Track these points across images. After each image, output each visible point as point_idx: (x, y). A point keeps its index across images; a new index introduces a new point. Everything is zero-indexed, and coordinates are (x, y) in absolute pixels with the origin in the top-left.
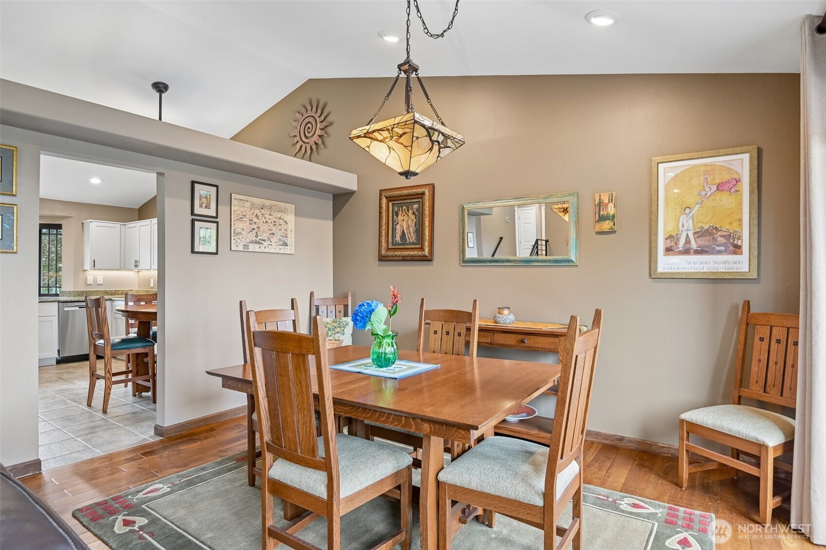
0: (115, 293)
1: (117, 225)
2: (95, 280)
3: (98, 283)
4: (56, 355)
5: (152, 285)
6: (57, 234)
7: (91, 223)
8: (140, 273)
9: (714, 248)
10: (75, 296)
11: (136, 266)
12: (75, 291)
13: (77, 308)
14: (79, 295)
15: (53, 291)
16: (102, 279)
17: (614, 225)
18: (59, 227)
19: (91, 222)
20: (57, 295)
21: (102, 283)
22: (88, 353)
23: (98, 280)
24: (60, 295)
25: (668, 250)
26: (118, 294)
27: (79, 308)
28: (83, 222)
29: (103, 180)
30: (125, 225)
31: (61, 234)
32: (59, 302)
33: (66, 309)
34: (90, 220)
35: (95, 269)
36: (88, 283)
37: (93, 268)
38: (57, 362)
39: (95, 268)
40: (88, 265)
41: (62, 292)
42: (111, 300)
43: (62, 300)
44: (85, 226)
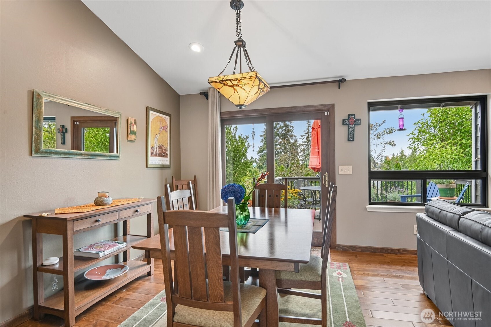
9: (162, 154)
17: (136, 137)
25: (152, 153)
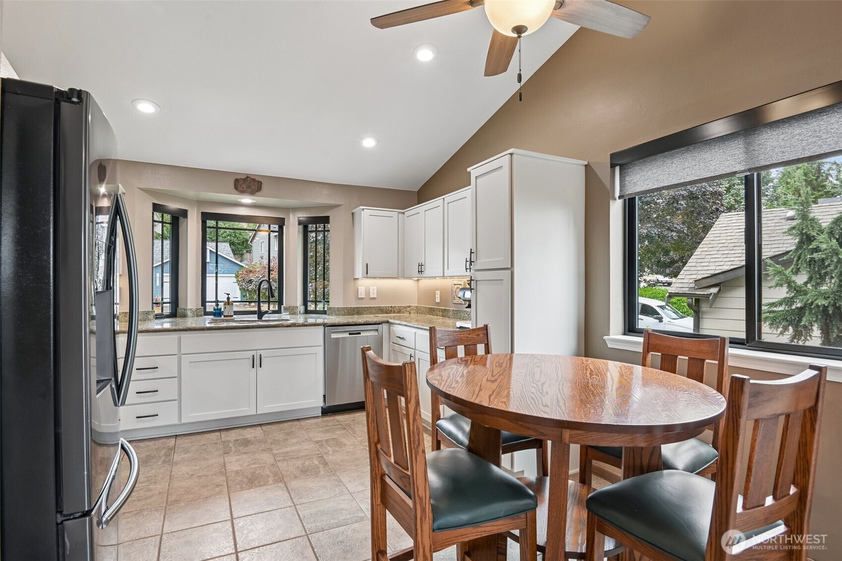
0: (391, 310)
1: (394, 213)
2: (368, 292)
3: (371, 296)
4: (321, 404)
5: (438, 300)
6: (324, 231)
7: (362, 212)
8: (420, 281)
10: (345, 315)
11: (420, 272)
12: (345, 308)
13: (347, 335)
14: (349, 314)
15: (320, 307)
16: (375, 291)
18: (326, 220)
19: (363, 209)
20: (324, 312)
21: (376, 297)
22: (364, 400)
23: (371, 291)
24: (327, 313)
26: (394, 312)
27: (350, 334)
28: (354, 211)
29: (378, 141)
30: (404, 213)
31: (329, 231)
32: (325, 325)
33: (334, 336)
34: (362, 207)
35: (367, 278)
36: (360, 297)
37: (365, 275)
38: (322, 413)
39: (368, 275)
40: (359, 272)
41: (330, 308)
42: (388, 322)
43: (328, 322)
44: (356, 217)
